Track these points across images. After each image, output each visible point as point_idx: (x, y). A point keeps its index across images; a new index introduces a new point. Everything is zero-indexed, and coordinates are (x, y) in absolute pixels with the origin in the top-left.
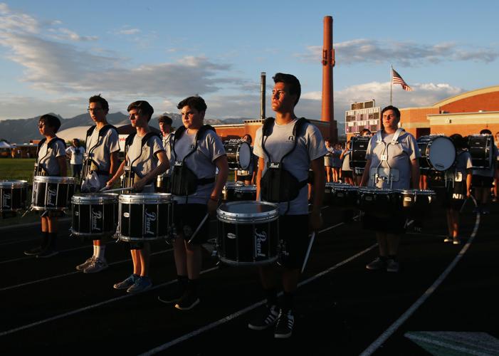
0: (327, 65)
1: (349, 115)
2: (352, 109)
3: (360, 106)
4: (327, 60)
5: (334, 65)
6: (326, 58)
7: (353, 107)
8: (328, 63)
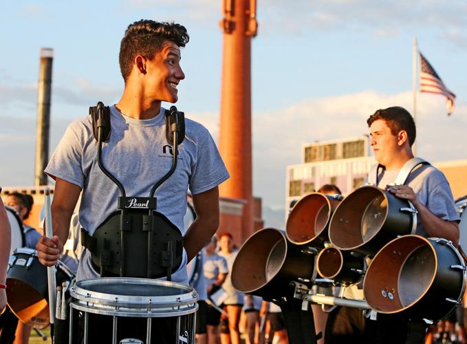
0: (236, 34)
1: (296, 178)
2: (307, 160)
3: (330, 152)
4: (237, 19)
5: (255, 35)
6: (232, 13)
7: (309, 155)
8: (238, 28)
